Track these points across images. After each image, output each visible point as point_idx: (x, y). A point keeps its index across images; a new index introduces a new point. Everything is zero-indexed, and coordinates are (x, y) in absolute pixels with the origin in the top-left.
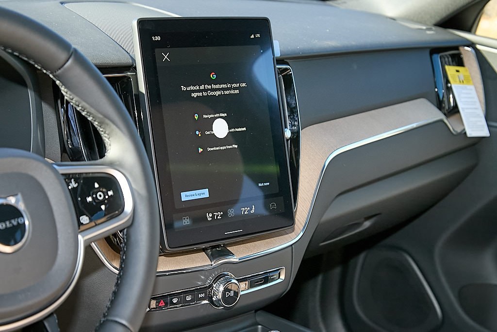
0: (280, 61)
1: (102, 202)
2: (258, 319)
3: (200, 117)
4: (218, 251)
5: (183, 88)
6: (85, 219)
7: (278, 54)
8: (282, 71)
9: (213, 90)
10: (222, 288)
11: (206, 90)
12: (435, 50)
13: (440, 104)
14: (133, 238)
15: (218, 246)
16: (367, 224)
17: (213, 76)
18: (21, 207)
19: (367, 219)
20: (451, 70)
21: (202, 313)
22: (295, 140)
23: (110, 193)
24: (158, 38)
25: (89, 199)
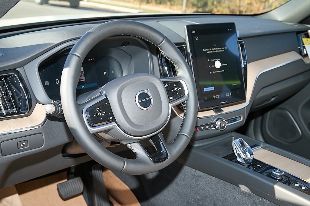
0: (239, 39)
1: (177, 92)
2: (233, 135)
3: (210, 60)
4: (218, 109)
5: (204, 50)
6: (171, 98)
7: (238, 36)
8: (240, 42)
9: (214, 50)
10: (219, 123)
11: (212, 51)
12: (298, 32)
13: (300, 53)
14: (188, 105)
15: (218, 108)
16: (273, 99)
17: (214, 45)
18: (149, 94)
19: (273, 97)
20: (305, 40)
21: (212, 132)
22: (246, 68)
23: (180, 88)
24: (194, 32)
25: (172, 91)
